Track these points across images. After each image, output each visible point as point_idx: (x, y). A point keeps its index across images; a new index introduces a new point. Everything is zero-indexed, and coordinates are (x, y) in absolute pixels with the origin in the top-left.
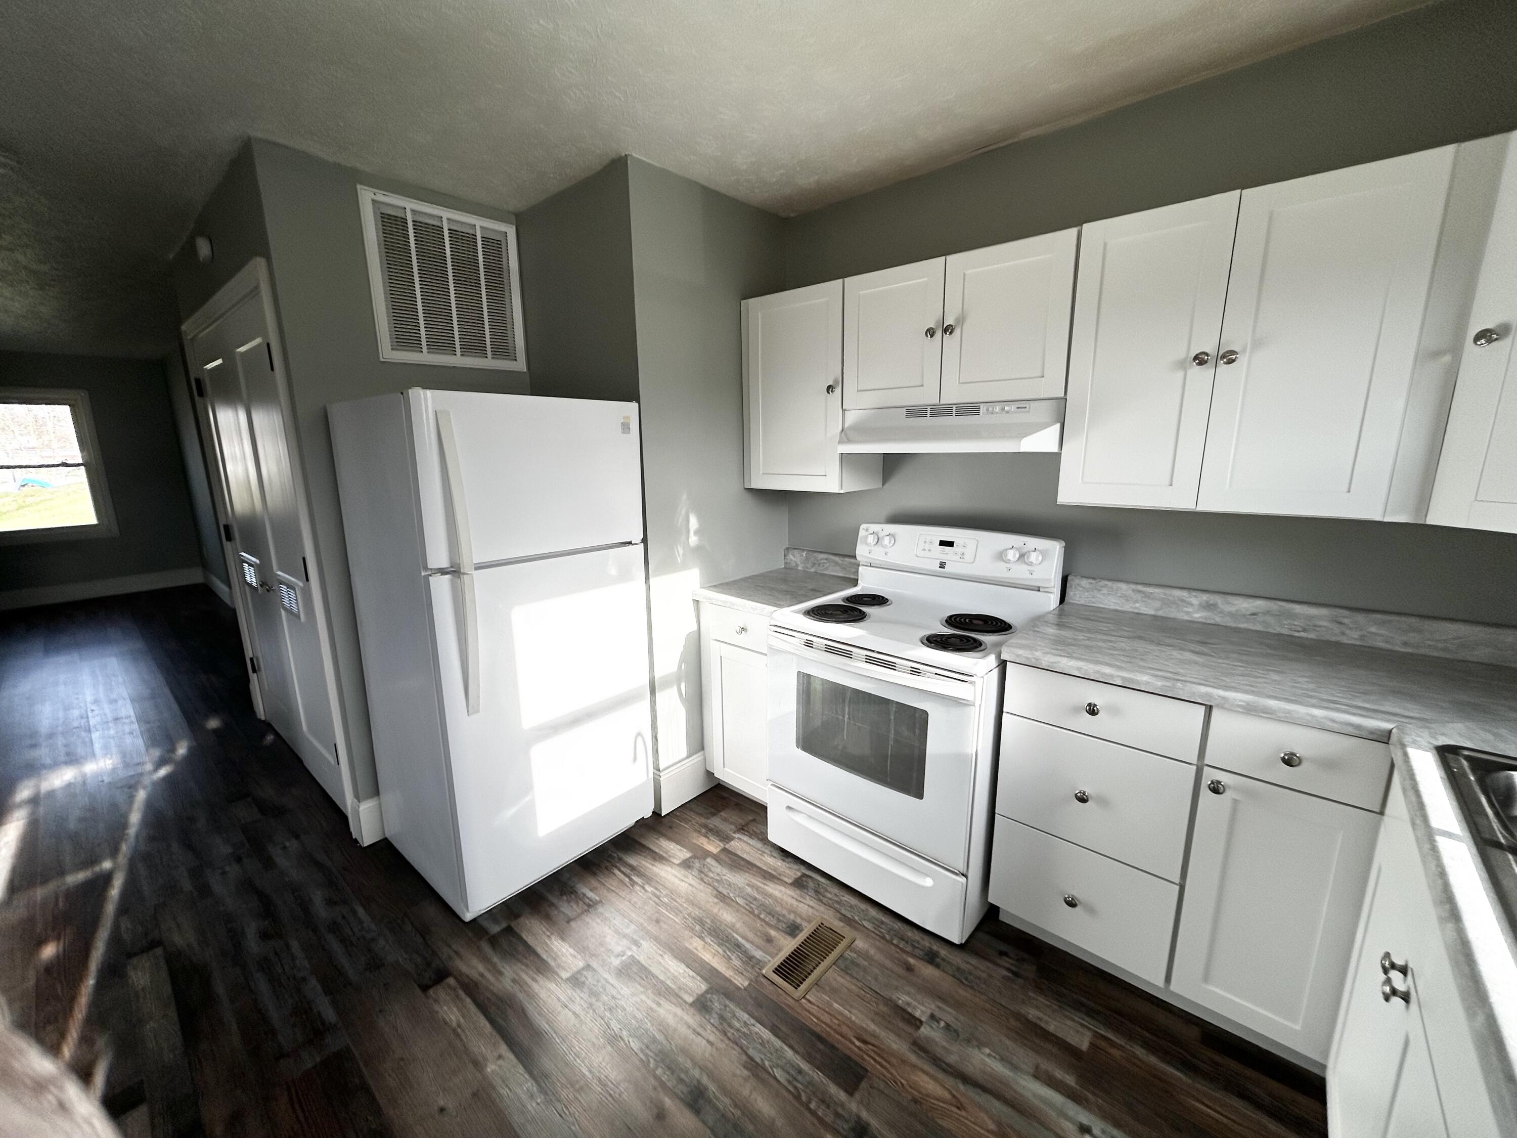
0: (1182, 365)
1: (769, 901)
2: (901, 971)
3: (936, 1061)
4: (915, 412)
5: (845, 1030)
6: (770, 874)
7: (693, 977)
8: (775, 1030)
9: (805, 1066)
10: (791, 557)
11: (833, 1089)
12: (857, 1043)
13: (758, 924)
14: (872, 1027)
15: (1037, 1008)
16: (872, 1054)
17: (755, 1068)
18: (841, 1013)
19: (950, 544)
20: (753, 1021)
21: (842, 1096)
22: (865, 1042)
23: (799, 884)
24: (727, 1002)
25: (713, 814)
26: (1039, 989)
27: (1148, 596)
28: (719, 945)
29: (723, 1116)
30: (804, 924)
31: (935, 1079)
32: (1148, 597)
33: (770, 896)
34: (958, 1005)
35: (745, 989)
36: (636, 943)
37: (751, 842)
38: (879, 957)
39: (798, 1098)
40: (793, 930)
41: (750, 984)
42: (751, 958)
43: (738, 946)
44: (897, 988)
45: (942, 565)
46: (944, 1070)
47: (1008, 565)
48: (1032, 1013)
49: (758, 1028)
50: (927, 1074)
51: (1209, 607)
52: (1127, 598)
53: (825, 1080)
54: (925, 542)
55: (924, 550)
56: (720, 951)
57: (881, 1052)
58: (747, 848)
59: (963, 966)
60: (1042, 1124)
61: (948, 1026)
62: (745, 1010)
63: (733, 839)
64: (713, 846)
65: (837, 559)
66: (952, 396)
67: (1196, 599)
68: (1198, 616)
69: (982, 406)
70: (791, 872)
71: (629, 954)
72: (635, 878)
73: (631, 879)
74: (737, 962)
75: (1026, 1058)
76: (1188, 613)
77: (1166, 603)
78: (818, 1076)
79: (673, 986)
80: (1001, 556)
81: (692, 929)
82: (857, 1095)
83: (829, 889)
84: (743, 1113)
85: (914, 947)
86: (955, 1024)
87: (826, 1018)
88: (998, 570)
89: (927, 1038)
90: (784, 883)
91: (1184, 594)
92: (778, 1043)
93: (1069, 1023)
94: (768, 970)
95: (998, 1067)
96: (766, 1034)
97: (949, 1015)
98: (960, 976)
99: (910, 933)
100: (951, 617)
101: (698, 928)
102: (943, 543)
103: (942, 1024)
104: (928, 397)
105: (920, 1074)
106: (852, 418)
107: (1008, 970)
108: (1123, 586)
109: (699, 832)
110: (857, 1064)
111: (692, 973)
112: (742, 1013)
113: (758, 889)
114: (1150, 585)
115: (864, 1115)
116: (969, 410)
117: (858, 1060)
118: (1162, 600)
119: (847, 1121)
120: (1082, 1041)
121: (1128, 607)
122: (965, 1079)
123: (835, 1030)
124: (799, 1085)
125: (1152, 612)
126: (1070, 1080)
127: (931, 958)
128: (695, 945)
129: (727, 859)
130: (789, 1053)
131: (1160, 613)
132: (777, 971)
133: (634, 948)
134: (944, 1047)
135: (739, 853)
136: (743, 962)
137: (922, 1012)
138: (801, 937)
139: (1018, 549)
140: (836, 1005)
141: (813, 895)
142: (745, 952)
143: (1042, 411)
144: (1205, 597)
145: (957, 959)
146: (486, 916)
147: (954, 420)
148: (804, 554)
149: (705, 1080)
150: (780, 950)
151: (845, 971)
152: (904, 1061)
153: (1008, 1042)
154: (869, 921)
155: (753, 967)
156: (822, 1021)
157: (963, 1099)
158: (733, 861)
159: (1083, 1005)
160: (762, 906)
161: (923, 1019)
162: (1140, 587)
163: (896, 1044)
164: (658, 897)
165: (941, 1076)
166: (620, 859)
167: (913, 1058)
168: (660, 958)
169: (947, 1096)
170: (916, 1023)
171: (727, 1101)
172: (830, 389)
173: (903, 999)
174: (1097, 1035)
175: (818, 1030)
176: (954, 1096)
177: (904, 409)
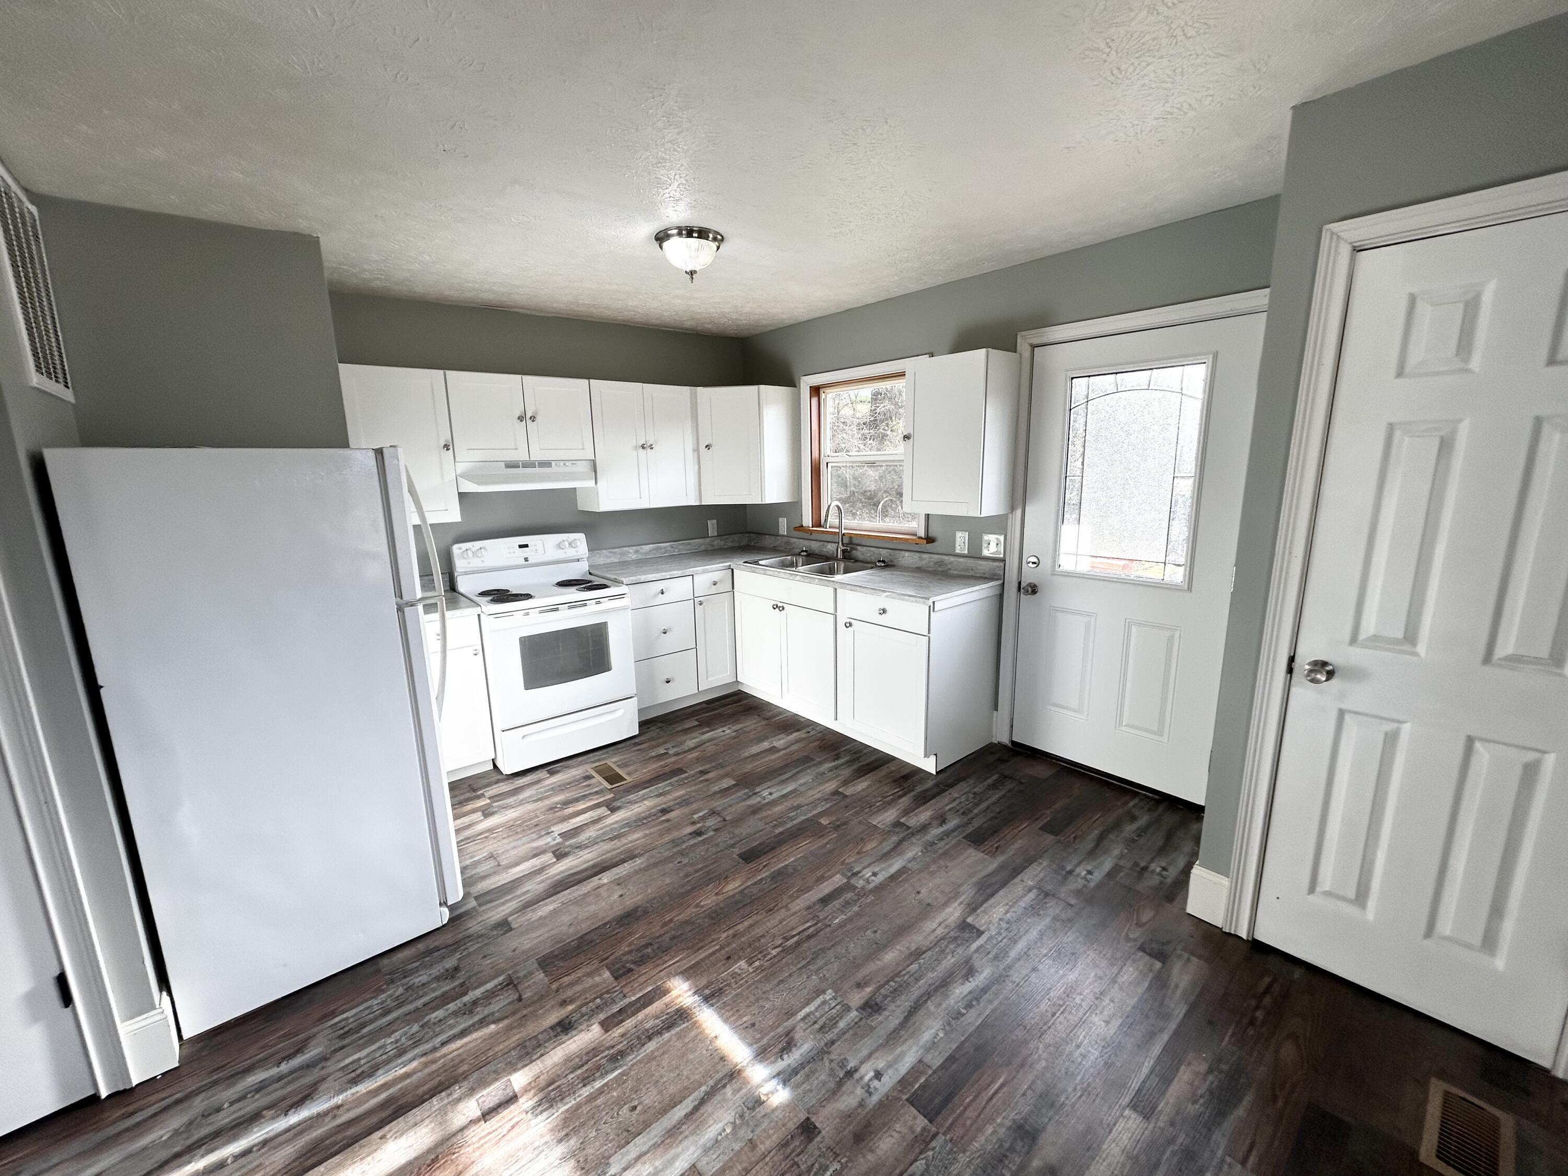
0: (636, 448)
1: (558, 784)
4: (511, 465)
5: (655, 771)
7: (594, 811)
8: (645, 788)
9: (668, 782)
12: (665, 768)
13: (572, 788)
16: (673, 765)
17: (660, 795)
18: (647, 770)
19: (526, 546)
20: (636, 794)
21: (686, 774)
24: (618, 801)
27: (615, 553)
28: (577, 802)
29: (677, 804)
30: (588, 774)
31: (691, 754)
33: (552, 784)
35: (615, 795)
36: (548, 834)
37: (495, 787)
40: (588, 777)
41: (613, 793)
42: (596, 792)
43: (584, 796)
44: (647, 754)
45: (526, 560)
47: (564, 551)
52: (607, 557)
53: (677, 778)
54: (510, 548)
55: (510, 553)
56: (582, 802)
57: (674, 763)
58: (503, 787)
59: (648, 736)
60: (718, 738)
62: (628, 795)
63: (483, 794)
66: (536, 456)
67: (631, 550)
68: (634, 557)
69: (553, 462)
71: (556, 835)
74: (597, 796)
75: (695, 734)
76: (630, 557)
77: (622, 554)
79: (594, 819)
80: (559, 546)
82: (687, 771)
83: (568, 763)
84: (680, 799)
87: (648, 774)
88: (560, 555)
89: (674, 752)
90: (548, 778)
91: (627, 549)
92: (652, 788)
94: (609, 787)
95: (695, 741)
96: (645, 791)
97: (667, 746)
100: (558, 584)
101: (556, 810)
102: (521, 546)
103: (672, 747)
104: (522, 456)
105: (688, 756)
106: (461, 468)
108: (605, 551)
111: (590, 812)
115: (695, 770)
116: (546, 464)
117: (673, 769)
118: (620, 554)
119: (696, 775)
121: (608, 561)
122: (694, 748)
124: (675, 784)
125: (617, 561)
128: (570, 811)
130: (659, 785)
131: (621, 560)
132: (611, 785)
133: (553, 833)
134: (681, 749)
137: (663, 750)
138: (595, 775)
139: (566, 541)
140: (643, 771)
141: (567, 768)
142: (590, 794)
143: (584, 468)
144: (634, 548)
149: (658, 808)
150: (598, 783)
151: (625, 766)
152: (680, 759)
153: (689, 735)
155: (602, 792)
156: (648, 776)
160: (559, 786)
161: (666, 751)
163: (673, 759)
168: (572, 823)
170: (665, 754)
172: (446, 447)
173: (653, 754)
174: (696, 720)
177: (503, 463)
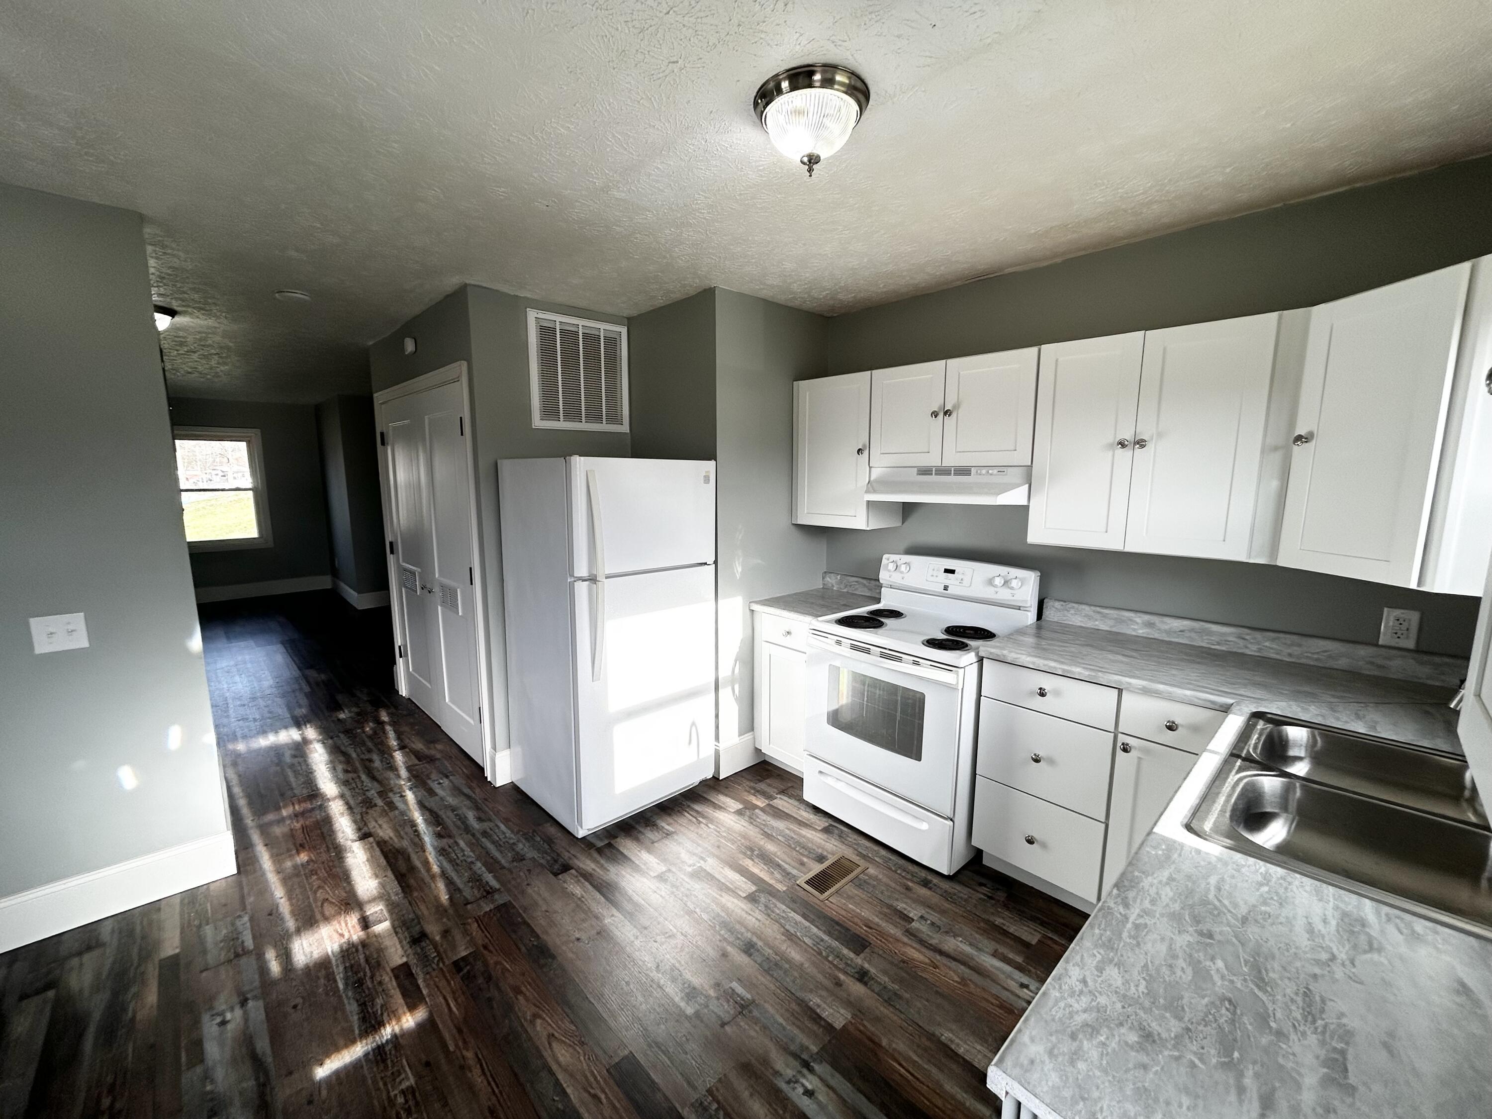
0: (1111, 446)
1: (802, 840)
2: (903, 890)
3: (922, 942)
4: (925, 471)
5: (856, 920)
6: (804, 822)
7: (746, 883)
8: (804, 916)
9: (826, 938)
10: (828, 579)
11: (845, 951)
12: (865, 928)
13: (794, 853)
14: (877, 920)
15: (1003, 918)
16: (875, 935)
17: (790, 937)
18: (853, 910)
19: (952, 572)
20: (789, 910)
22: (871, 928)
23: (826, 830)
24: (771, 898)
25: (760, 781)
26: (1006, 906)
28: (765, 864)
29: (768, 959)
30: (829, 856)
31: (920, 952)
32: (1104, 617)
33: (804, 837)
34: (943, 912)
35: (784, 892)
36: (702, 858)
37: (790, 801)
38: (885, 880)
39: (820, 953)
40: (821, 859)
41: (787, 890)
42: (788, 874)
43: (779, 866)
44: (897, 900)
45: (946, 588)
46: (926, 947)
47: (996, 589)
48: (998, 921)
49: (792, 914)
50: (914, 948)
51: (1150, 625)
52: (1089, 617)
53: (840, 946)
54: (934, 570)
55: (932, 576)
56: (766, 868)
57: (882, 934)
58: (785, 804)
59: (951, 890)
60: (993, 981)
61: (933, 924)
62: (783, 903)
63: (776, 798)
64: (760, 802)
65: (865, 582)
66: (952, 460)
67: (1140, 619)
68: (1142, 632)
69: (973, 468)
70: (821, 822)
71: (699, 865)
72: (701, 819)
73: (697, 820)
74: (778, 876)
75: (989, 945)
76: (1134, 630)
77: (1120, 621)
78: (835, 944)
79: (731, 887)
80: (990, 582)
81: (745, 854)
82: (862, 955)
83: (850, 835)
84: (782, 959)
85: (912, 875)
86: (938, 923)
87: (844, 913)
88: (988, 593)
89: (918, 930)
90: (815, 830)
91: (1131, 615)
92: (807, 924)
93: (1025, 928)
94: (801, 881)
95: (967, 949)
96: (799, 918)
97: (934, 917)
98: (946, 896)
99: (911, 867)
100: (948, 628)
101: (749, 853)
102: (947, 571)
103: (929, 922)
104: (933, 461)
105: (909, 948)
106: (876, 473)
107: (985, 895)
108: (1086, 608)
109: (749, 792)
110: (864, 939)
111: (744, 879)
112: (781, 905)
113: (794, 831)
114: (1106, 607)
115: (866, 966)
116: (964, 471)
117: (864, 937)
118: (1115, 619)
119: (854, 968)
120: (1033, 939)
121: (1090, 624)
122: (941, 952)
123: (848, 920)
124: (821, 947)
125: (1107, 628)
126: (1019, 959)
127: (926, 884)
128: (747, 863)
129: (771, 811)
130: (815, 930)
131: (1114, 629)
132: (807, 882)
133: (702, 862)
134: (928, 935)
135: (781, 808)
136: (783, 876)
137: (916, 915)
138: (827, 864)
139: (1003, 577)
140: (850, 906)
141: (838, 838)
142: (784, 870)
143: (1016, 475)
144: (1147, 617)
145: (946, 885)
146: (593, 835)
147: (952, 478)
148: (839, 577)
149: (755, 939)
150: (810, 870)
151: (859, 886)
152: (898, 940)
153: (977, 936)
154: (880, 857)
155: (790, 879)
156: (840, 914)
157: (937, 964)
158: (775, 812)
159: (1038, 919)
160: (798, 843)
161: (915, 918)
162: (1098, 609)
163: (893, 930)
164: (719, 832)
165: (924, 950)
166: (689, 806)
167: (905, 939)
168: (721, 870)
169: (927, 961)
170: (910, 920)
171: (770, 951)
172: (860, 451)
173: (901, 906)
174: (1045, 936)
175: (836, 919)
176: (932, 962)
177: (915, 469)
